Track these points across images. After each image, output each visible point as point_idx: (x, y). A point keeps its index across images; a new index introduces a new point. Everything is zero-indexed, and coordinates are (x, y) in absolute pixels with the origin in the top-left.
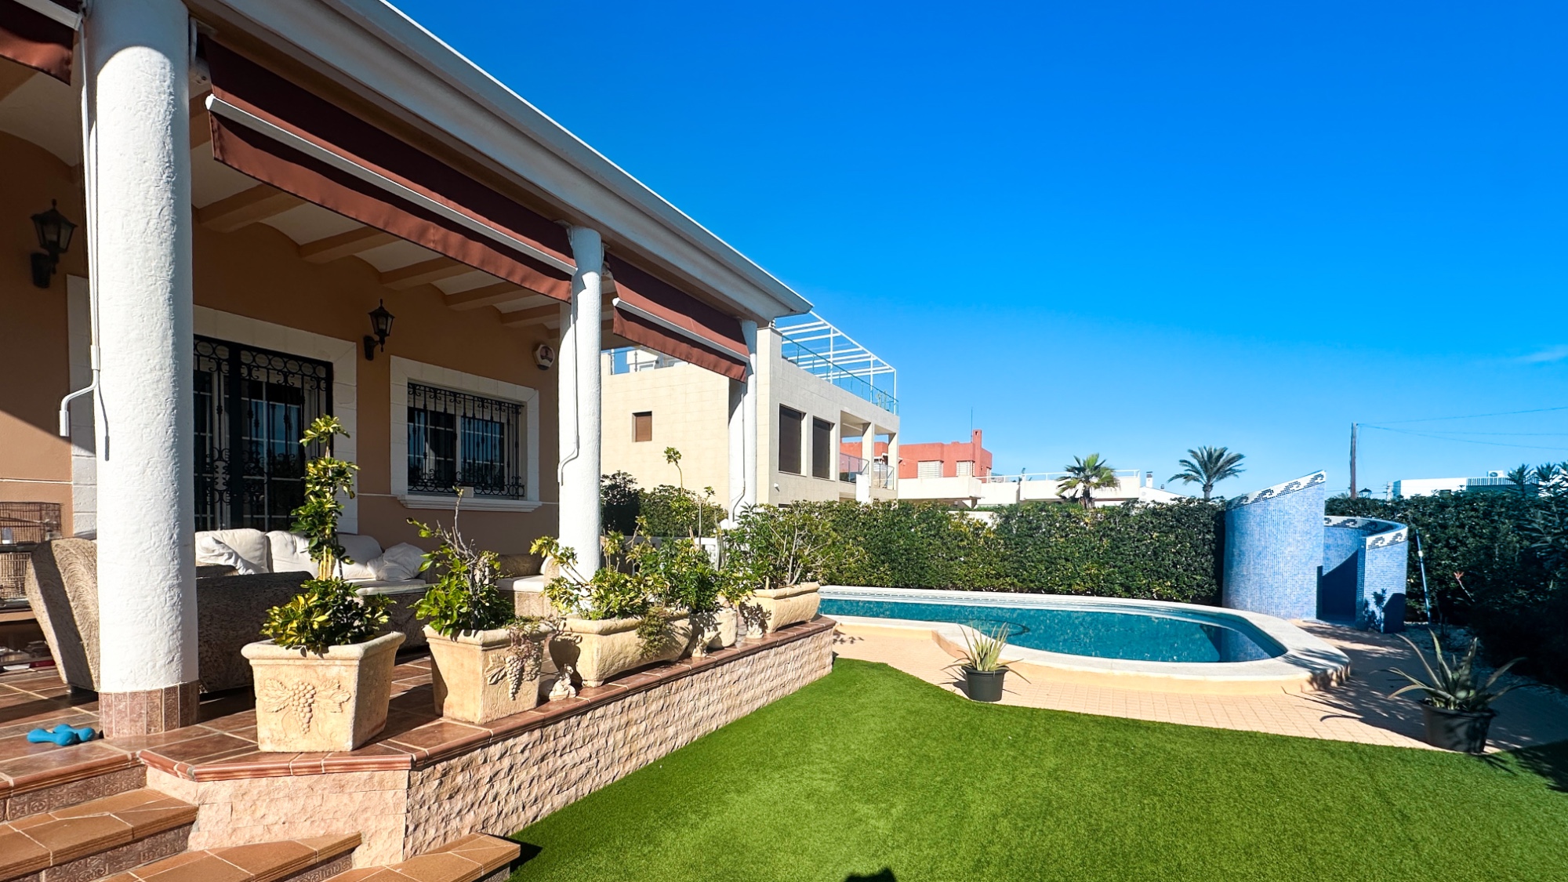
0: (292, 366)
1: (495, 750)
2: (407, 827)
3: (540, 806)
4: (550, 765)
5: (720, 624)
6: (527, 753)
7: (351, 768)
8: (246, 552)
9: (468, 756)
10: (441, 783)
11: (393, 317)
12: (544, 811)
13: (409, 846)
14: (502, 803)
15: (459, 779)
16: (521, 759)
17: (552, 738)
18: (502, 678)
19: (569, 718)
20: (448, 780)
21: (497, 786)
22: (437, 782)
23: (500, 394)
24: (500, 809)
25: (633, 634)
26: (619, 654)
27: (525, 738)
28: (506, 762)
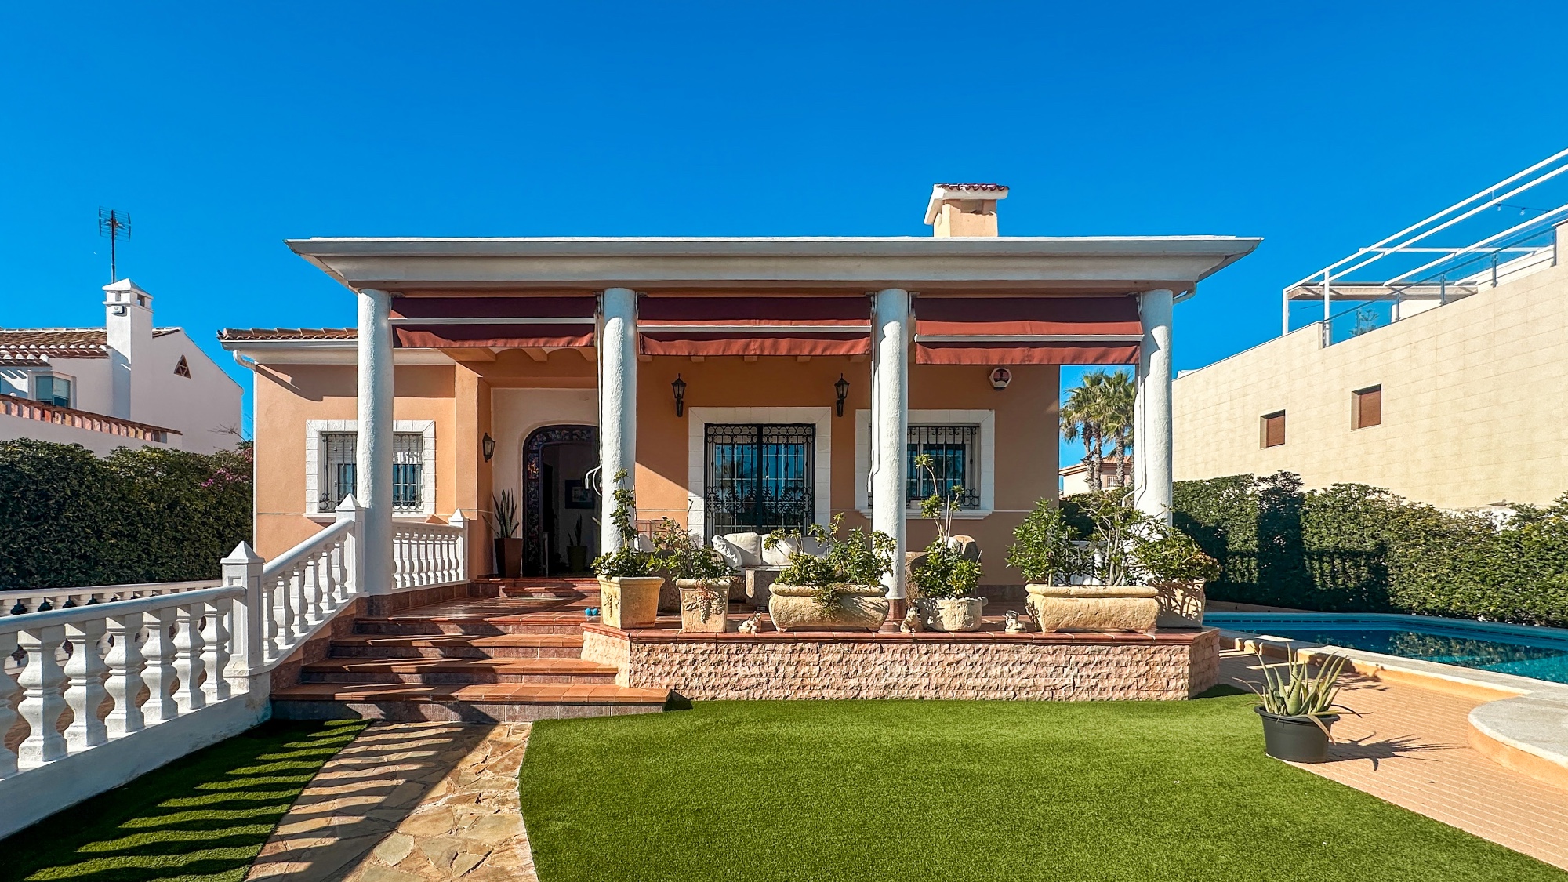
0: (792, 431)
1: (683, 647)
2: (630, 671)
3: (718, 692)
4: (725, 669)
5: (942, 609)
6: (706, 656)
7: (615, 635)
8: (746, 546)
9: (665, 645)
10: (649, 654)
11: (848, 384)
12: (720, 696)
13: (631, 681)
14: (689, 680)
15: (660, 656)
16: (701, 658)
17: (726, 652)
18: (695, 608)
19: (741, 643)
20: (653, 655)
21: (685, 668)
22: (646, 653)
23: (952, 421)
24: (687, 683)
25: (810, 600)
26: (794, 611)
27: (704, 646)
28: (690, 657)
